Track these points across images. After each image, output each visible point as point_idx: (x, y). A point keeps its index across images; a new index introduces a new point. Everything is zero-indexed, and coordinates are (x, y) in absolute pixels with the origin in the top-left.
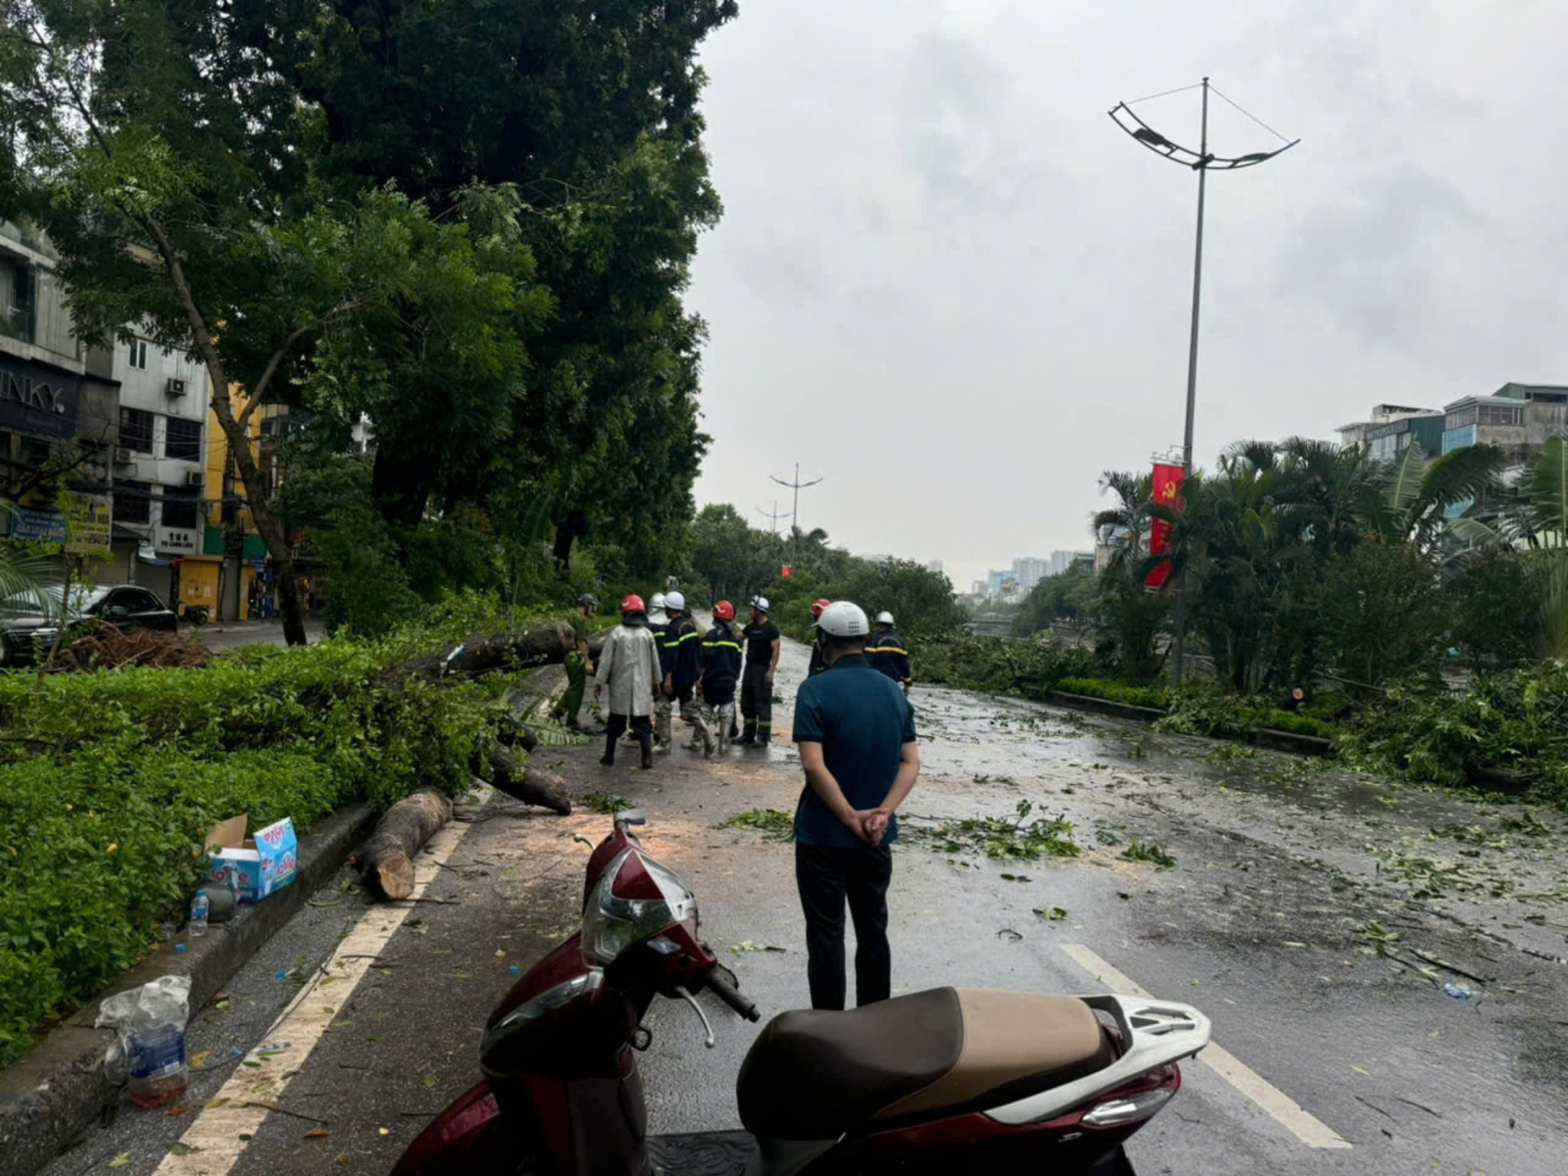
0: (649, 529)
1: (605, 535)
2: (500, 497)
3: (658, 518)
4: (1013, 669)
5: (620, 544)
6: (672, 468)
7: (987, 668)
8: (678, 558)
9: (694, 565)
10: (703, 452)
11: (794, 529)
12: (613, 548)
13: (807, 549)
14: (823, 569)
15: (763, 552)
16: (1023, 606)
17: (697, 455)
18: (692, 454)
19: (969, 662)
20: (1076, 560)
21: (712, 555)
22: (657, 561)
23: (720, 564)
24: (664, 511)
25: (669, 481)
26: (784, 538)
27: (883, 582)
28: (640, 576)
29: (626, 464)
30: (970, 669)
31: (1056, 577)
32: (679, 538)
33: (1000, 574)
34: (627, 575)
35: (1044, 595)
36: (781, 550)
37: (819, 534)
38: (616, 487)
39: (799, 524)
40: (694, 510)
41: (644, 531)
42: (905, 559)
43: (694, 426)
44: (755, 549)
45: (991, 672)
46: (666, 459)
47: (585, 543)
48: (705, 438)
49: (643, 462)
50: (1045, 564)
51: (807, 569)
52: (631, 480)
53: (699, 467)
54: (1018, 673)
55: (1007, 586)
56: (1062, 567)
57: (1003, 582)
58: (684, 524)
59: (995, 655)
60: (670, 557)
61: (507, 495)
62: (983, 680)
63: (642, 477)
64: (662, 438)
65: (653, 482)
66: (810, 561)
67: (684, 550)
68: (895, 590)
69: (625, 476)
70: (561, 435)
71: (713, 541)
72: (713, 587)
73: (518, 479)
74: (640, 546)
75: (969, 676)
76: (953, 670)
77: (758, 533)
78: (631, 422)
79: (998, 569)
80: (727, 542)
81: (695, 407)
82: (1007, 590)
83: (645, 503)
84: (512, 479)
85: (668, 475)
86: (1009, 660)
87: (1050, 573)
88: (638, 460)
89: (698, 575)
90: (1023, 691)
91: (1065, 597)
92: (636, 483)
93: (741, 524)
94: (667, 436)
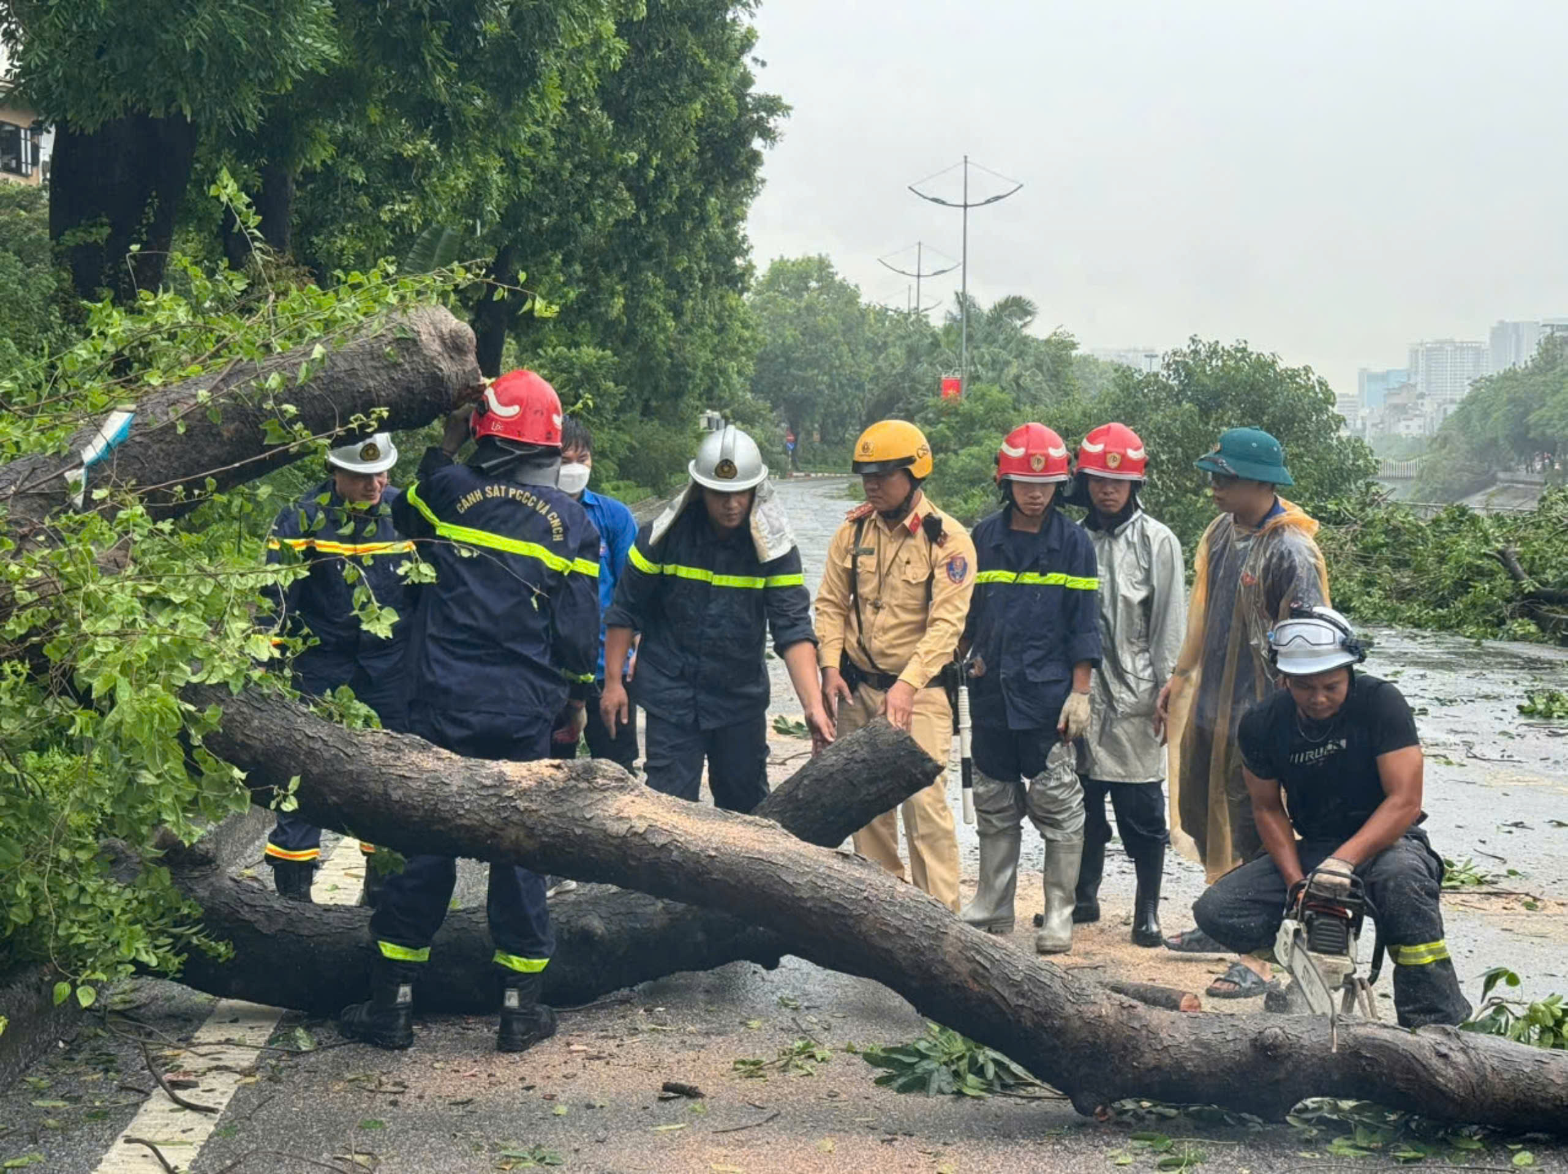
0: (660, 308)
1: (572, 328)
2: (342, 242)
3: (677, 283)
4: (1515, 577)
5: (602, 345)
6: (704, 174)
7: (1448, 574)
8: (723, 372)
9: (755, 386)
10: (767, 134)
11: (963, 300)
12: (589, 353)
13: (989, 339)
14: (1026, 381)
15: (897, 352)
16: (1442, 441)
17: (757, 144)
18: (746, 143)
19: (1400, 564)
20: (1550, 338)
21: (789, 362)
22: (679, 374)
23: (804, 382)
24: (687, 271)
25: (702, 203)
26: (937, 321)
27: (1177, 397)
28: (647, 412)
29: (608, 168)
30: (1405, 578)
31: (1510, 376)
32: (721, 330)
33: (1384, 377)
34: (620, 410)
35: (1486, 415)
36: (935, 344)
37: (1017, 307)
38: (588, 219)
39: (971, 291)
40: (750, 268)
41: (651, 314)
42: (1227, 343)
43: (746, 81)
44: (878, 348)
45: (1462, 586)
46: (690, 151)
47: (531, 349)
48: (773, 105)
49: (644, 162)
50: (1478, 351)
51: (993, 381)
52: (621, 202)
53: (760, 173)
54: (1529, 585)
55: (1396, 400)
56: (1527, 354)
57: (1391, 393)
58: (732, 300)
59: (1465, 544)
60: (708, 368)
61: (356, 236)
62: (1442, 602)
63: (645, 196)
64: (684, 101)
65: (666, 206)
66: (995, 364)
67: (733, 353)
68: (1205, 412)
69: (607, 196)
70: (462, 76)
71: (790, 334)
72: (793, 428)
73: (378, 202)
74: (647, 348)
75: (1405, 595)
76: (1368, 583)
77: (882, 314)
78: (615, 60)
79: (1378, 369)
80: (817, 335)
81: (747, 42)
82: (1401, 410)
83: (648, 254)
84: (364, 200)
85: (698, 189)
86: (1503, 556)
87: (1492, 369)
88: (632, 157)
89: (763, 405)
90: (1542, 626)
91: (1532, 418)
92: (631, 208)
93: (847, 295)
94: (691, 99)
